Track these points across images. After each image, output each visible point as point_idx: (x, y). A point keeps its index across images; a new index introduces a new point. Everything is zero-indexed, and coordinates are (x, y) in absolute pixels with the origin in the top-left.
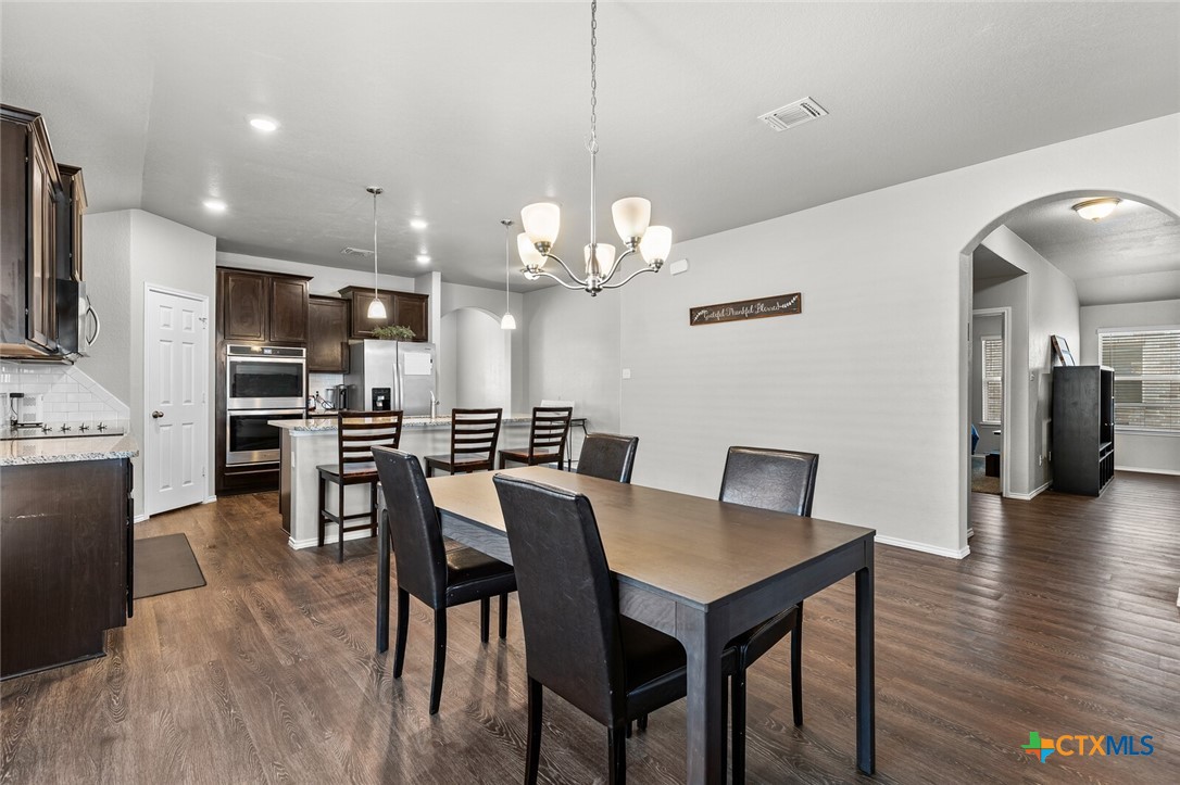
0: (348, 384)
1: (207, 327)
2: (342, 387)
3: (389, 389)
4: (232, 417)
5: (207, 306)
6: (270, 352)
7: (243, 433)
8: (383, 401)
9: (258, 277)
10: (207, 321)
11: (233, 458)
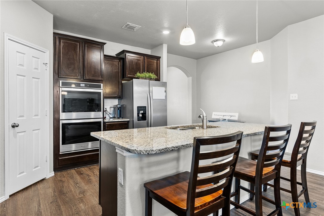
0: (122, 104)
1: (48, 69)
2: (119, 106)
3: (145, 107)
4: (63, 124)
5: (48, 56)
6: (84, 85)
7: (69, 133)
8: (142, 114)
9: (77, 41)
10: (48, 65)
11: (64, 149)
